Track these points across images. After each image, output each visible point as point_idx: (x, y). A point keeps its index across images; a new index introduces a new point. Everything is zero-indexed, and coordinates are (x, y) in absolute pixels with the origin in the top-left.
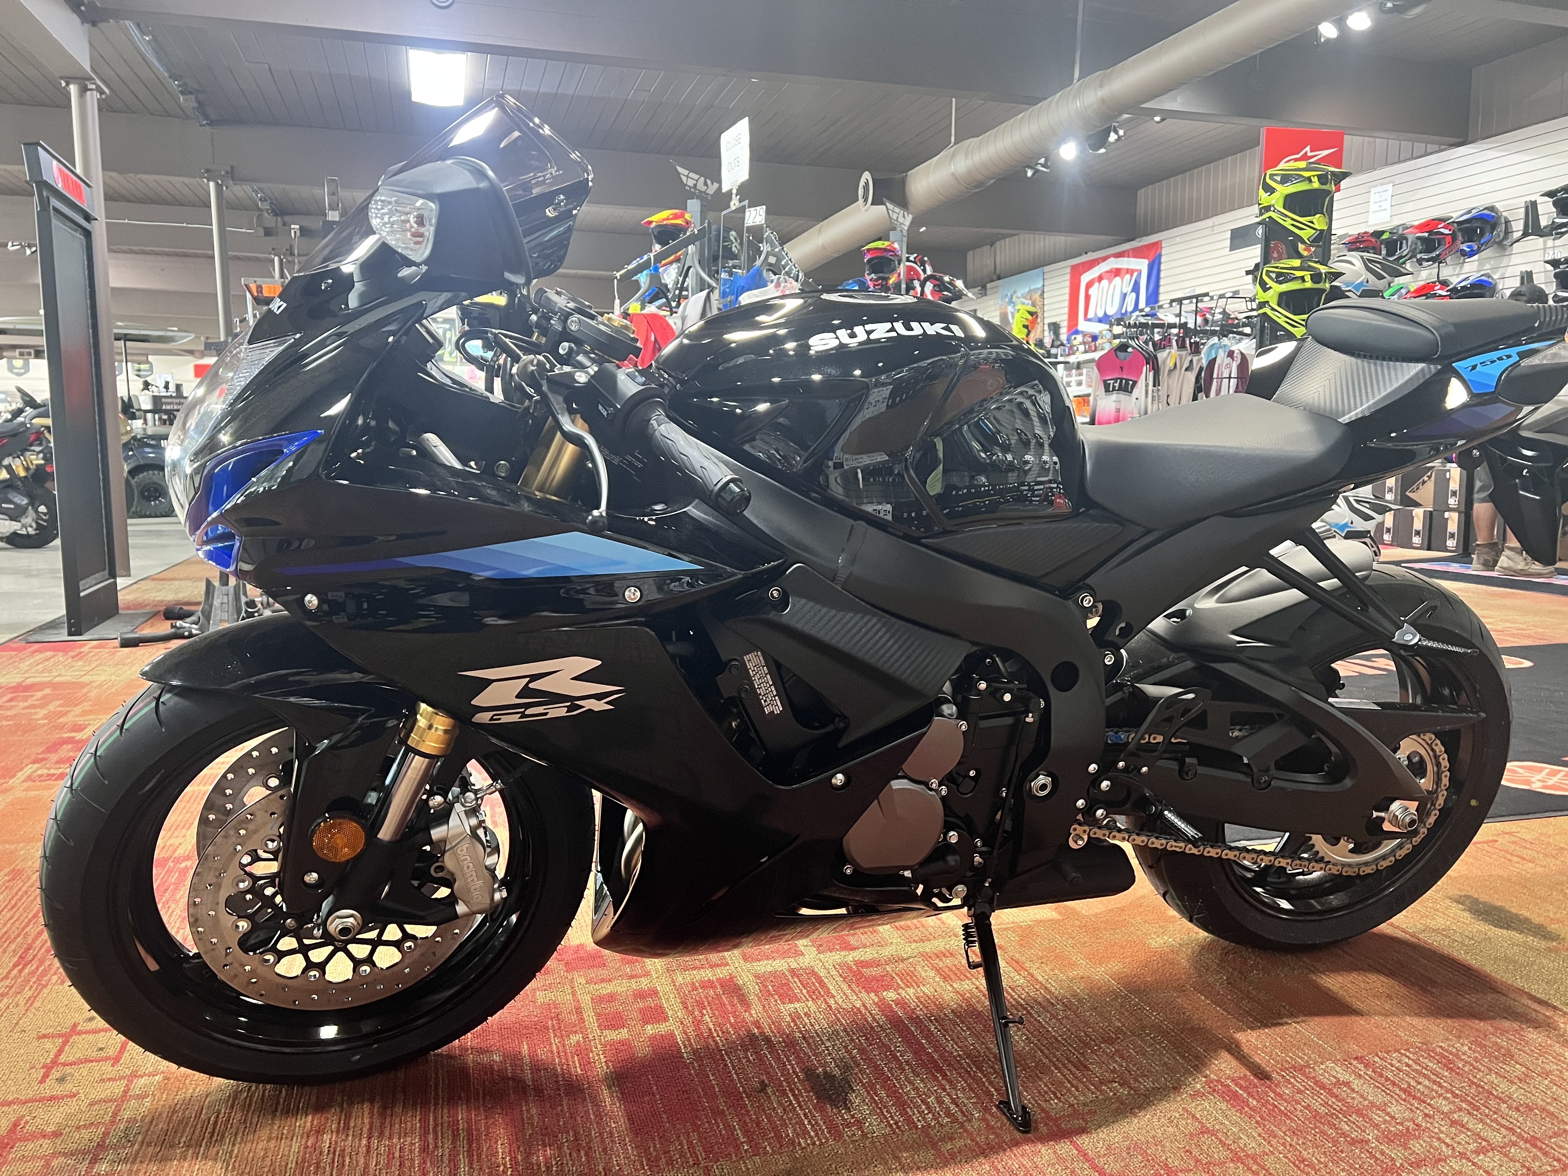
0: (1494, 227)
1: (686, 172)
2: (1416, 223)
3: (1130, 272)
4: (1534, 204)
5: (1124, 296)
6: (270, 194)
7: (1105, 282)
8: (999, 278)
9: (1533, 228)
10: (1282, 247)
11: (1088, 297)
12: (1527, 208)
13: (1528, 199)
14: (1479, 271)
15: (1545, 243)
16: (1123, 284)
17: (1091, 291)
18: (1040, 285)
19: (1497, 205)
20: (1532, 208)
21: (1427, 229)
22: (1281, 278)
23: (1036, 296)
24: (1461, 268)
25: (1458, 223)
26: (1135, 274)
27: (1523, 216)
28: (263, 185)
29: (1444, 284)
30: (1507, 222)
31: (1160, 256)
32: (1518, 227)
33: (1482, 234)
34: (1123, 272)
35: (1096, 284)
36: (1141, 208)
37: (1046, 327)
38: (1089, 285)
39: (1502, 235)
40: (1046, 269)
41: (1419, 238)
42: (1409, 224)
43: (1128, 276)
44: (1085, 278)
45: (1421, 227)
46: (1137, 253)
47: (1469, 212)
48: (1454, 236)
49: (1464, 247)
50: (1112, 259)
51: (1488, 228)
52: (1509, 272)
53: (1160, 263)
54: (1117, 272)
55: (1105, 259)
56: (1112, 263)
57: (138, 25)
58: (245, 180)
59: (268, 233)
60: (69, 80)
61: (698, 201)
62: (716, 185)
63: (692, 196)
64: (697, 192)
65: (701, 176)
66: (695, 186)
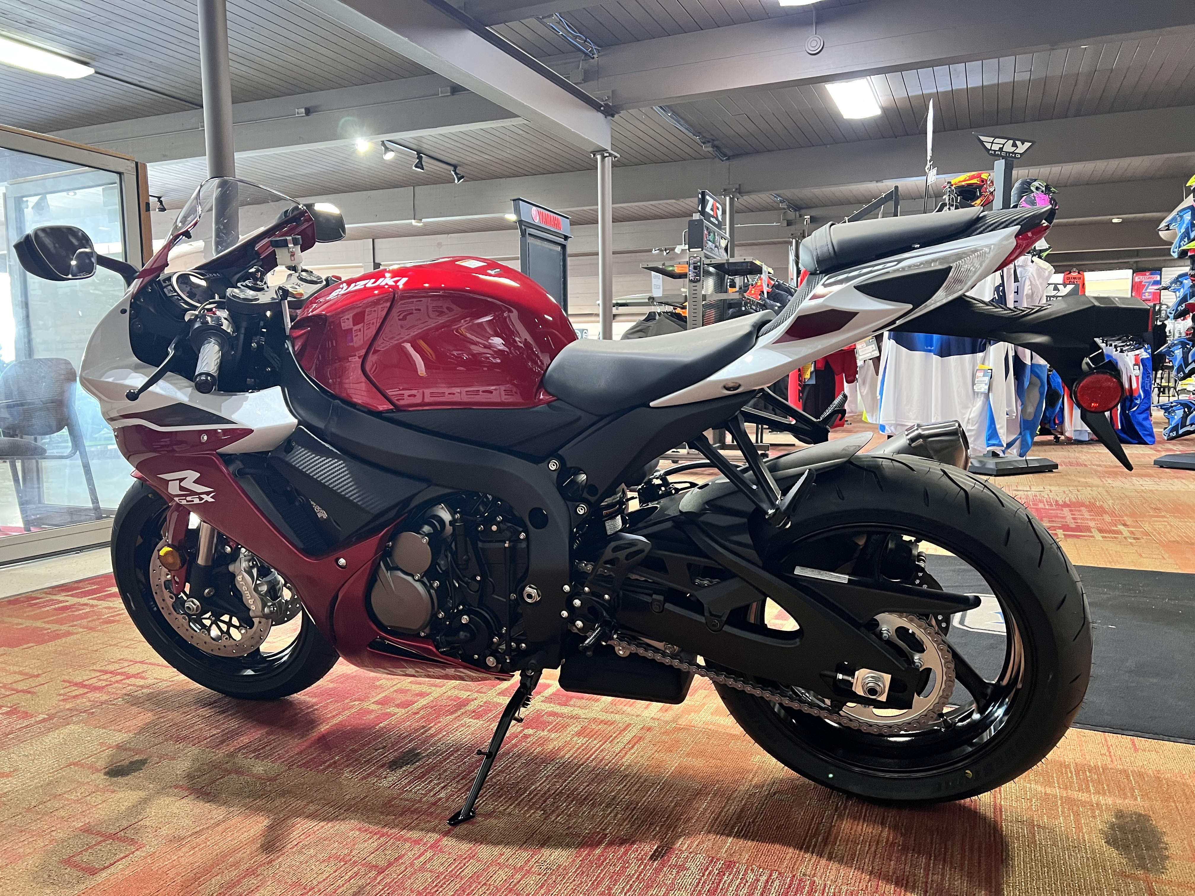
1: (991, 139)
6: (786, 197)
28: (778, 192)
57: (661, 107)
58: (750, 192)
59: (789, 224)
60: (594, 153)
61: (1004, 160)
62: (1027, 145)
63: (998, 158)
64: (1003, 154)
65: (1009, 139)
66: (1001, 149)
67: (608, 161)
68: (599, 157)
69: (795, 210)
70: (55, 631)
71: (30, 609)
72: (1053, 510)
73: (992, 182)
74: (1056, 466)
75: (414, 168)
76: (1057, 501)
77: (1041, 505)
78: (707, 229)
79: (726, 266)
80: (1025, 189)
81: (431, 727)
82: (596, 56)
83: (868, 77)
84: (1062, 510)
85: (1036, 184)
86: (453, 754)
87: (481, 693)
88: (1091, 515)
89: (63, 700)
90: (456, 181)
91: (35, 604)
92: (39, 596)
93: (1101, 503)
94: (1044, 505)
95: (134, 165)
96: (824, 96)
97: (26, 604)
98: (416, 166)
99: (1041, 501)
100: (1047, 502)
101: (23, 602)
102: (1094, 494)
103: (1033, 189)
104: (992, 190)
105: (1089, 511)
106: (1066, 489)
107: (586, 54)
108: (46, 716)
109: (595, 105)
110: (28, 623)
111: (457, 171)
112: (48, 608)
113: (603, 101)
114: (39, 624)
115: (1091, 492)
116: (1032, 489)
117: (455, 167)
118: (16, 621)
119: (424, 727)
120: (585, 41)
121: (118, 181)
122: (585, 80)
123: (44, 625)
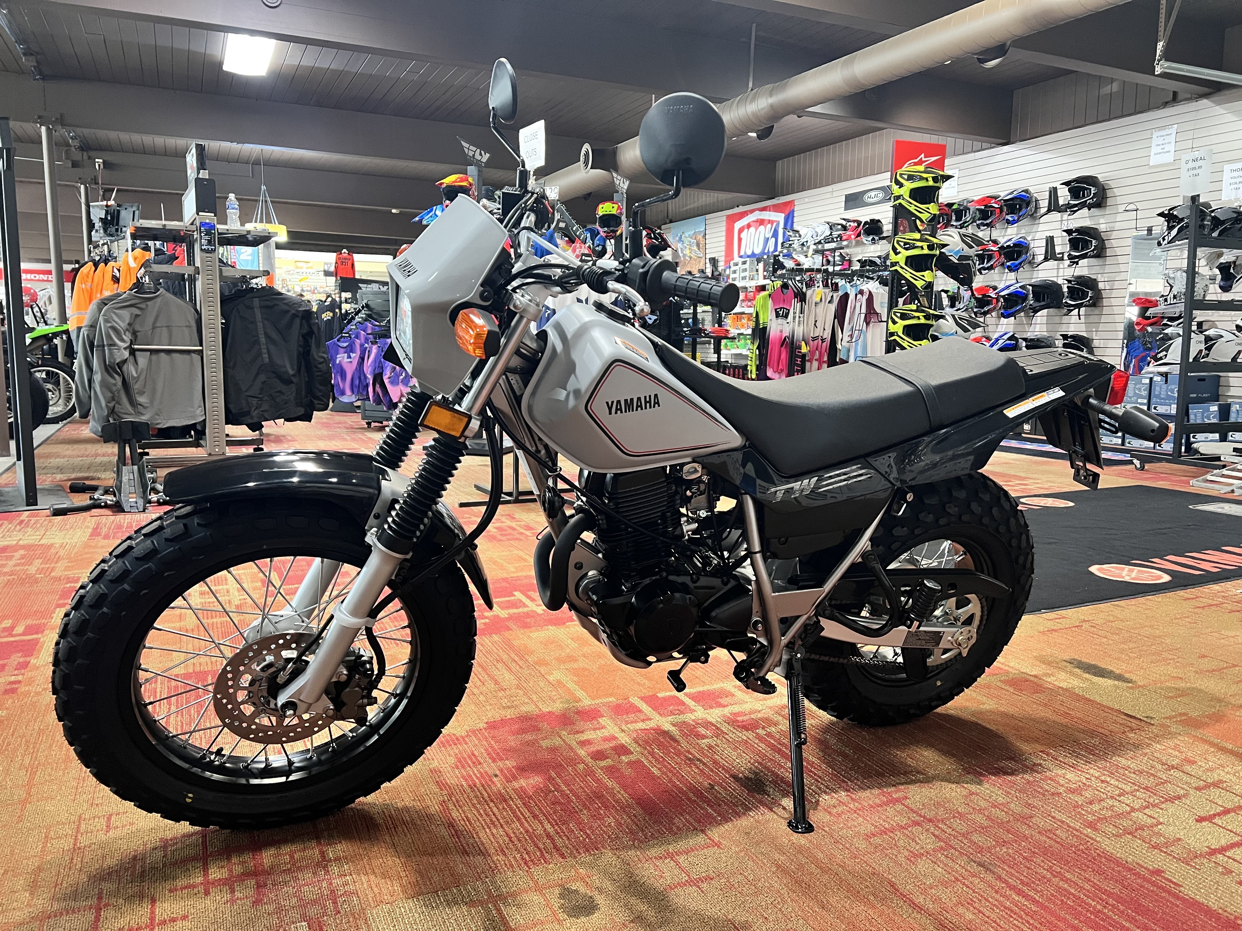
0: (1028, 204)
1: (468, 146)
2: (976, 198)
3: (771, 222)
4: (1055, 189)
5: (767, 240)
6: (80, 135)
7: (752, 229)
8: (671, 222)
9: (1054, 206)
10: (906, 223)
11: (740, 240)
12: (1050, 192)
13: (1052, 185)
14: (1017, 234)
15: (1062, 217)
16: (765, 231)
17: (743, 235)
18: (703, 229)
19: (1031, 190)
20: (1054, 192)
21: (985, 203)
22: (908, 246)
23: (700, 237)
24: (1006, 231)
25: (1005, 201)
26: (775, 224)
27: (1048, 197)
29: (995, 242)
30: (1037, 201)
31: (793, 211)
32: (1044, 204)
33: (1020, 209)
34: (766, 222)
35: (746, 230)
36: (779, 175)
37: (708, 261)
38: (741, 230)
39: (1033, 209)
40: (707, 216)
41: (977, 209)
42: (971, 199)
43: (769, 226)
44: (738, 225)
45: (979, 202)
46: (777, 208)
47: (1012, 193)
48: (1001, 209)
49: (1009, 217)
50: (757, 212)
51: (1024, 205)
52: (1039, 235)
53: (793, 217)
54: (761, 222)
55: (752, 211)
56: (757, 215)
59: (75, 165)
61: (476, 167)
62: (488, 156)
64: (475, 161)
66: (473, 156)
69: (83, 150)
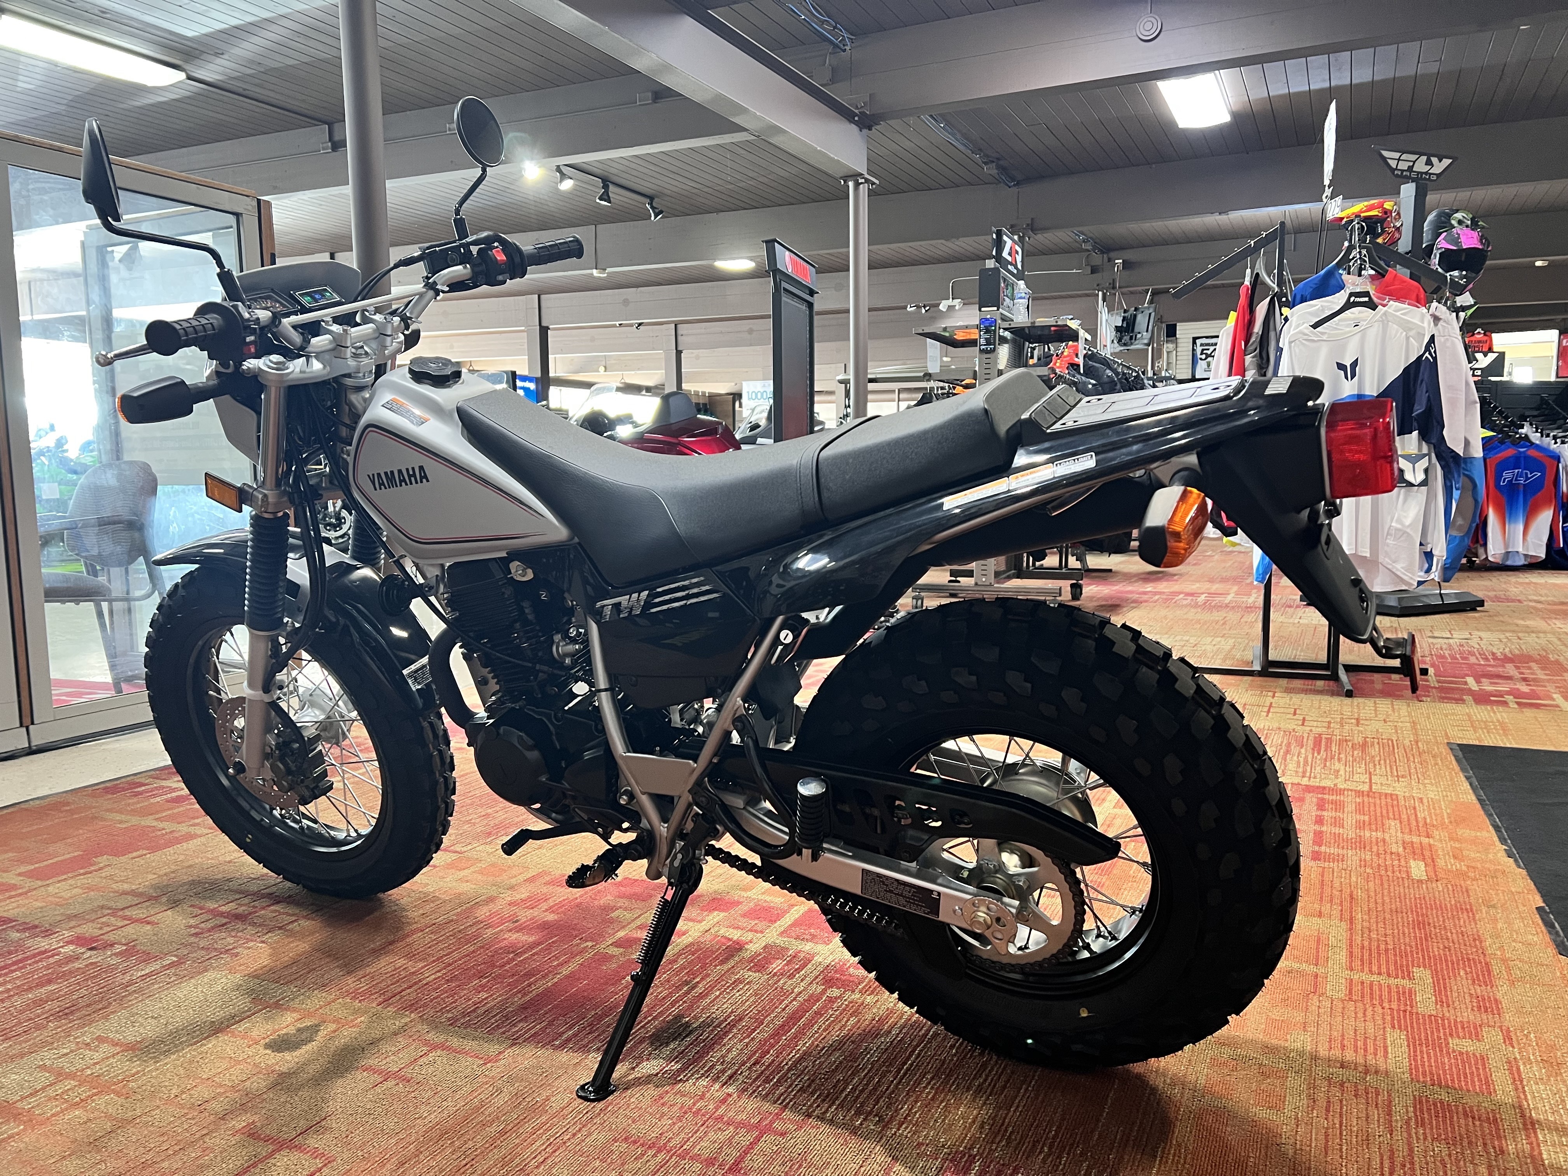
1: (1396, 155)
6: (1091, 235)
28: (1081, 229)
57: (931, 116)
58: (1045, 229)
59: (1094, 270)
60: (846, 178)
61: (1414, 184)
62: (1447, 162)
63: (1405, 180)
64: (1413, 175)
65: (1421, 154)
66: (1410, 169)
67: (864, 189)
68: (851, 184)
69: (1102, 252)
70: (171, 832)
71: (135, 800)
72: (1493, 666)
73: (1399, 214)
74: (1481, 603)
75: (598, 201)
76: (1493, 654)
77: (1473, 660)
78: (1005, 280)
79: (1027, 331)
80: (1443, 224)
81: (698, 982)
82: (848, 48)
83: (1217, 72)
84: (1504, 667)
85: (1459, 215)
86: (734, 1026)
87: (756, 931)
88: (1546, 675)
89: (196, 934)
90: (653, 218)
91: (141, 793)
92: (143, 780)
93: (1556, 656)
94: (1477, 658)
95: (255, 203)
96: (1154, 98)
97: (128, 793)
98: (601, 199)
99: (1472, 654)
100: (1479, 654)
101: (124, 789)
102: (1543, 641)
103: (1454, 222)
104: (1398, 224)
105: (1543, 669)
106: (1502, 636)
107: (836, 46)
108: (175, 959)
109: (846, 114)
110: (134, 820)
111: (654, 205)
112: (158, 799)
113: (857, 108)
114: (149, 821)
115: (1537, 640)
116: (1454, 636)
117: (651, 198)
118: (118, 817)
119: (687, 983)
120: (835, 27)
121: (235, 226)
122: (833, 81)
123: (155, 824)
